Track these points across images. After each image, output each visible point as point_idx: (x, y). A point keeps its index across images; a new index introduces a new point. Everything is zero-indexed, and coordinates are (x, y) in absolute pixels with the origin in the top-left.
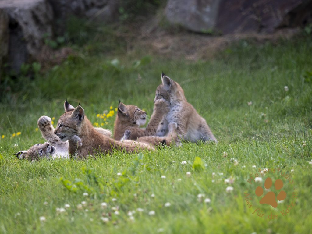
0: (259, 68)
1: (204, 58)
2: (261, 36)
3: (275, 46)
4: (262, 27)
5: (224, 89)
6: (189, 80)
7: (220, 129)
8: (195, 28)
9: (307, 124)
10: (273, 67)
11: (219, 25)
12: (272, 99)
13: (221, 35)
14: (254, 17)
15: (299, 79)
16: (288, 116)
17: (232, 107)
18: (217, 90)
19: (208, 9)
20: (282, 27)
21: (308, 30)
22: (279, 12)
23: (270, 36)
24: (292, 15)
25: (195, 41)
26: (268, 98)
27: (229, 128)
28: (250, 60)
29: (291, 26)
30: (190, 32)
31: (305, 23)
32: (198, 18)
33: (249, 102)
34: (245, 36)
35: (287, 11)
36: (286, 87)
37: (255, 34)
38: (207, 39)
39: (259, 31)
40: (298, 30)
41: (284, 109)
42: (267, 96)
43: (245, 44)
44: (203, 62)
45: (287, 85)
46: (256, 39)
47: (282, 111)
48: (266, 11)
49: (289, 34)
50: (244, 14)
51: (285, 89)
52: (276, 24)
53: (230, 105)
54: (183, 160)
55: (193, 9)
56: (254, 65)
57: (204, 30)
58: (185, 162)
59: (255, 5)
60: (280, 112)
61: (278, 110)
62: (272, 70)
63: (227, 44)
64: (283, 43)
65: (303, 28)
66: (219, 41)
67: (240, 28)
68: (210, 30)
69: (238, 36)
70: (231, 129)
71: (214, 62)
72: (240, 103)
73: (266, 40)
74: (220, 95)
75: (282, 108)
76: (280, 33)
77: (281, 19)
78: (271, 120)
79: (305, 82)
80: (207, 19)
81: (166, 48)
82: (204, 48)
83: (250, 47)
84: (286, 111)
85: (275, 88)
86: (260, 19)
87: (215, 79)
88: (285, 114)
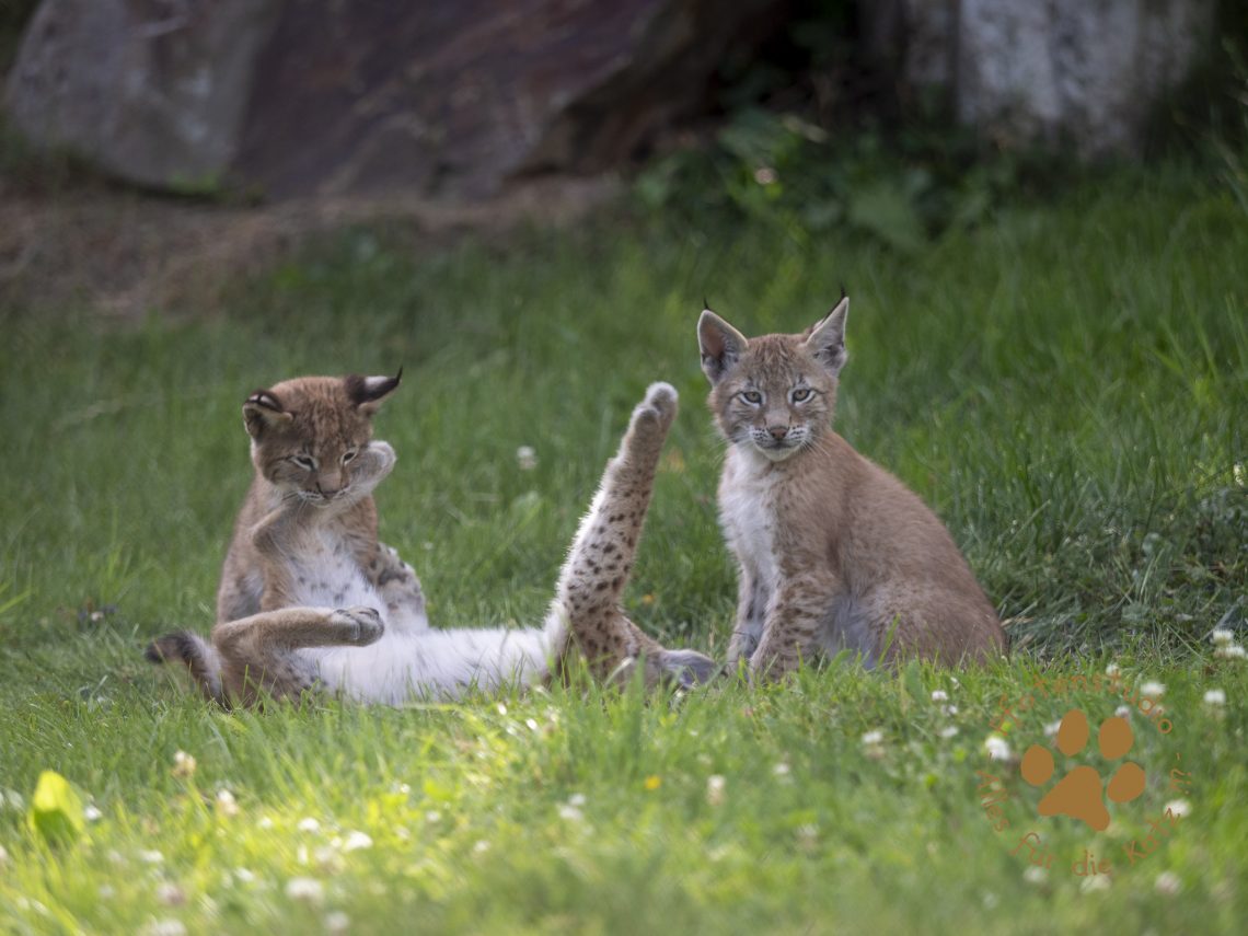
0: (420, 359)
1: (175, 305)
2: (442, 212)
3: (501, 257)
4: (444, 170)
6: (95, 409)
8: (143, 171)
10: (482, 355)
11: (249, 158)
12: (459, 501)
13: (256, 203)
14: (410, 123)
15: (593, 414)
16: (519, 587)
18: (218, 457)
19: (201, 85)
20: (539, 171)
21: (653, 188)
22: (525, 105)
23: (477, 213)
24: (585, 116)
25: (140, 227)
26: (445, 497)
28: (380, 324)
29: (576, 169)
30: (118, 185)
31: (643, 155)
32: (157, 128)
34: (366, 209)
35: (560, 99)
36: (525, 452)
37: (409, 202)
38: (195, 222)
39: (433, 190)
40: (608, 186)
41: (508, 553)
42: (438, 490)
43: (367, 248)
44: (172, 322)
45: (528, 444)
46: (414, 225)
47: (497, 562)
48: (464, 96)
49: (572, 199)
50: (364, 108)
51: (520, 459)
52: (512, 159)
55: (136, 81)
56: (399, 343)
57: (178, 178)
59: (416, 70)
60: (488, 564)
61: (478, 556)
62: (475, 371)
63: (283, 243)
64: (533, 242)
65: (631, 177)
66: (250, 228)
67: (346, 174)
68: (209, 180)
69: (334, 206)
71: (217, 327)
73: (462, 229)
75: (501, 549)
76: (526, 199)
77: (532, 134)
78: (443, 604)
79: (615, 428)
80: (195, 131)
81: (9, 255)
82: (176, 263)
83: (383, 264)
84: (516, 563)
85: (477, 455)
86: (438, 135)
87: (212, 407)
88: (508, 575)
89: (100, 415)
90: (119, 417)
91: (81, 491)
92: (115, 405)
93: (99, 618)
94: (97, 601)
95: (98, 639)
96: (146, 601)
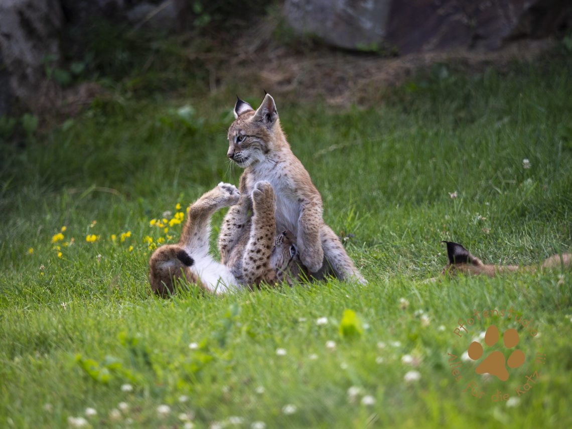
0: (472, 120)
1: (362, 101)
2: (476, 56)
3: (504, 75)
4: (477, 38)
5: (403, 164)
6: (333, 147)
7: (395, 246)
8: (346, 43)
9: (568, 237)
10: (500, 119)
11: (391, 35)
12: (499, 184)
13: (395, 55)
14: (461, 18)
15: (553, 143)
16: (529, 219)
17: (419, 201)
18: (389, 167)
19: (369, 4)
20: (518, 37)
21: (570, 43)
22: (511, 7)
23: (492, 56)
24: (537, 12)
25: (345, 67)
27: (413, 245)
28: (454, 106)
29: (534, 36)
30: (334, 49)
31: (564, 28)
32: (349, 22)
33: (452, 192)
34: (444, 56)
35: (527, 5)
36: (526, 161)
37: (463, 53)
38: (369, 64)
39: (472, 47)
40: (549, 43)
41: (522, 204)
42: (487, 180)
43: (444, 73)
44: (362, 109)
45: (527, 158)
46: (465, 62)
47: (518, 210)
48: (484, 5)
49: (531, 51)
50: (441, 12)
51: (524, 164)
52: (507, 32)
53: (414, 198)
54: (321, 317)
55: (341, 3)
56: (462, 114)
57: (361, 45)
58: (323, 321)
60: (514, 211)
61: (510, 208)
62: (498, 125)
63: (408, 72)
64: (518, 68)
65: (559, 39)
66: (394, 65)
67: (434, 40)
68: (374, 47)
69: (429, 56)
70: (416, 247)
71: (382, 110)
72: (435, 193)
73: (486, 63)
74: (395, 178)
75: (519, 204)
76: (514, 49)
77: (515, 21)
78: (497, 229)
79: (564, 149)
80: (367, 24)
81: (288, 81)
82: (362, 82)
83: (453, 79)
84: (526, 209)
85: (504, 163)
86: (473, 23)
87: (384, 145)
88: (523, 215)
89: (335, 150)
90: (343, 150)
91: (330, 184)
92: (341, 146)
93: (347, 240)
94: (346, 232)
95: (347, 248)
96: (367, 232)
